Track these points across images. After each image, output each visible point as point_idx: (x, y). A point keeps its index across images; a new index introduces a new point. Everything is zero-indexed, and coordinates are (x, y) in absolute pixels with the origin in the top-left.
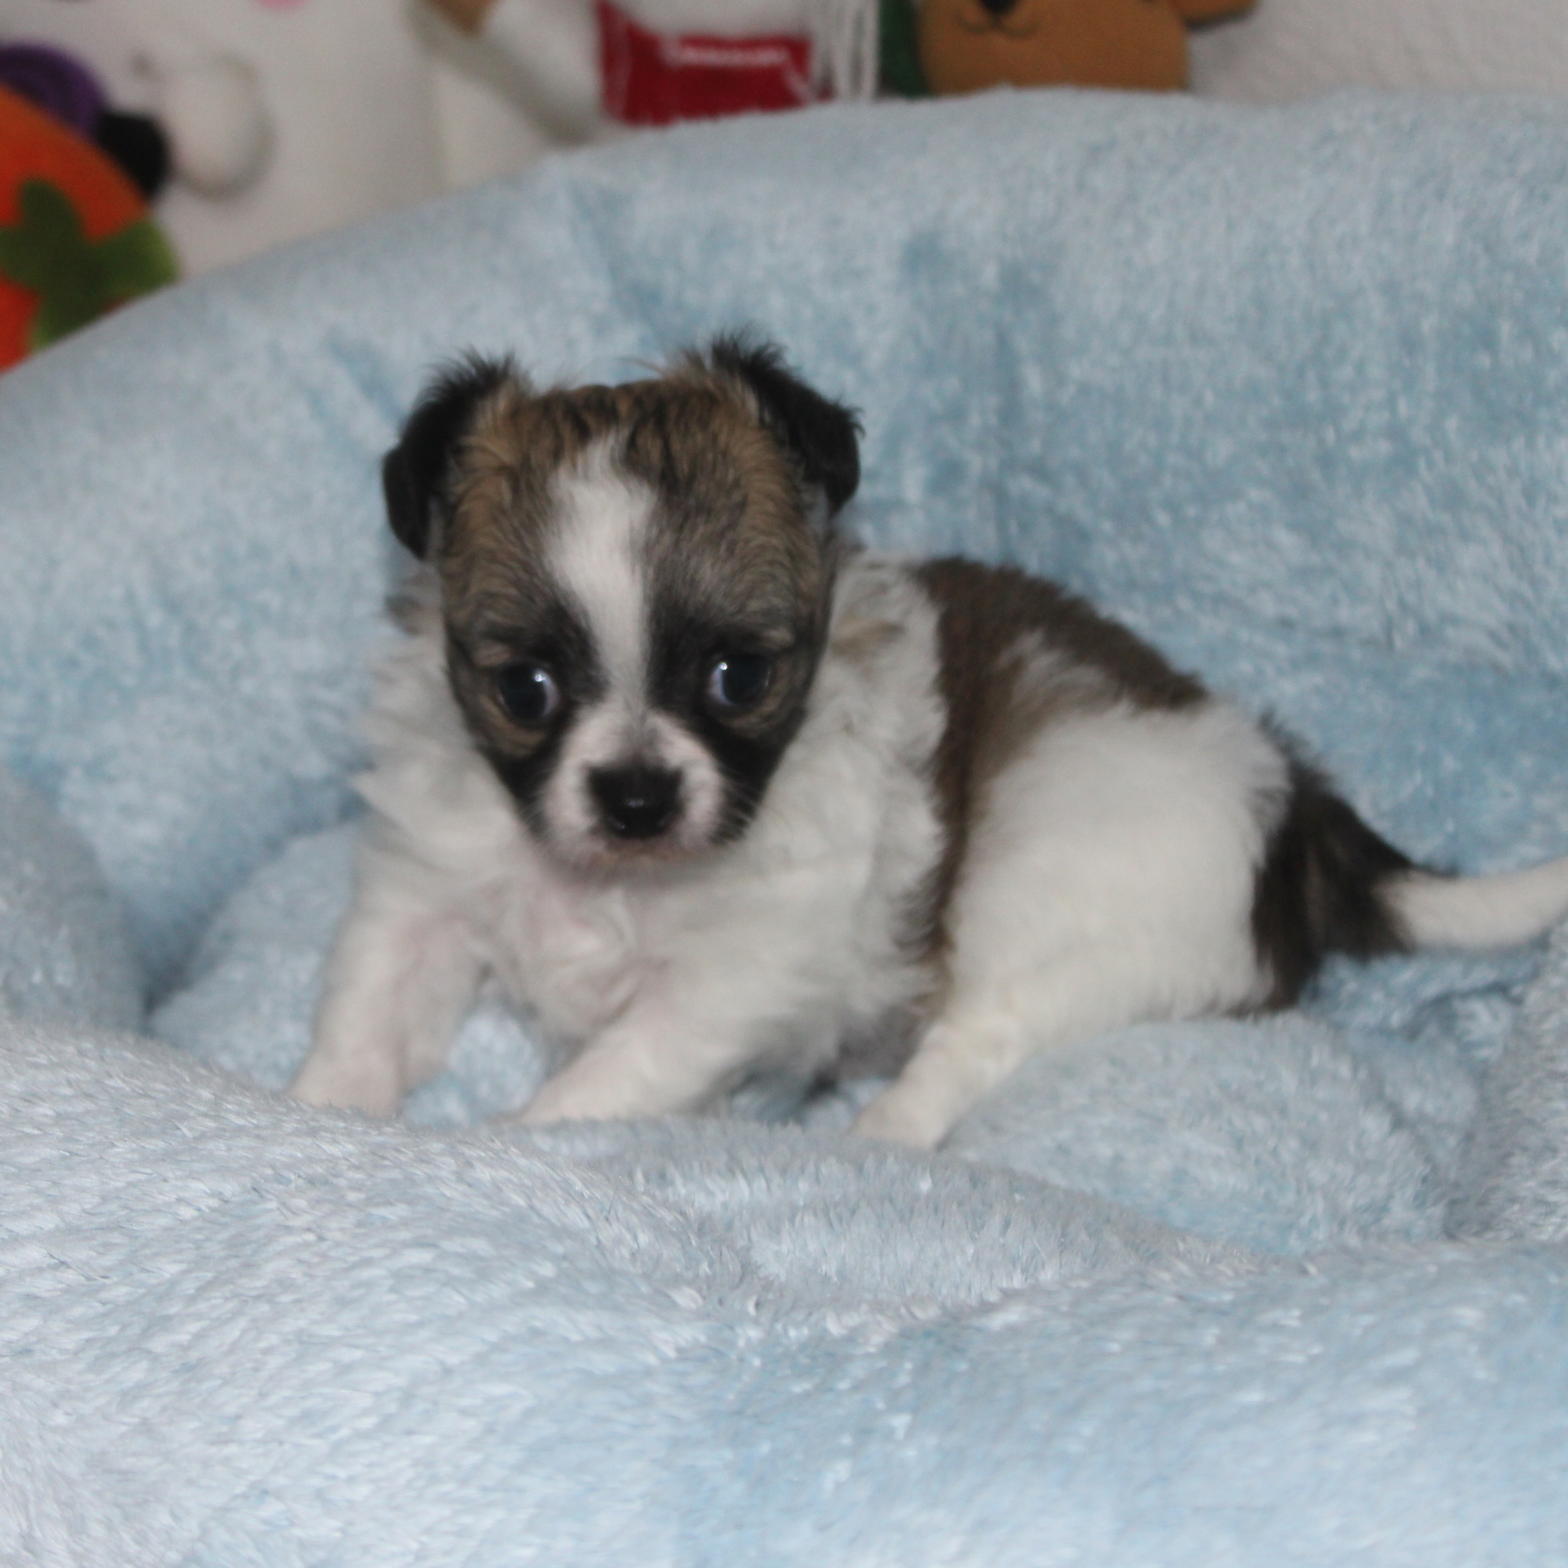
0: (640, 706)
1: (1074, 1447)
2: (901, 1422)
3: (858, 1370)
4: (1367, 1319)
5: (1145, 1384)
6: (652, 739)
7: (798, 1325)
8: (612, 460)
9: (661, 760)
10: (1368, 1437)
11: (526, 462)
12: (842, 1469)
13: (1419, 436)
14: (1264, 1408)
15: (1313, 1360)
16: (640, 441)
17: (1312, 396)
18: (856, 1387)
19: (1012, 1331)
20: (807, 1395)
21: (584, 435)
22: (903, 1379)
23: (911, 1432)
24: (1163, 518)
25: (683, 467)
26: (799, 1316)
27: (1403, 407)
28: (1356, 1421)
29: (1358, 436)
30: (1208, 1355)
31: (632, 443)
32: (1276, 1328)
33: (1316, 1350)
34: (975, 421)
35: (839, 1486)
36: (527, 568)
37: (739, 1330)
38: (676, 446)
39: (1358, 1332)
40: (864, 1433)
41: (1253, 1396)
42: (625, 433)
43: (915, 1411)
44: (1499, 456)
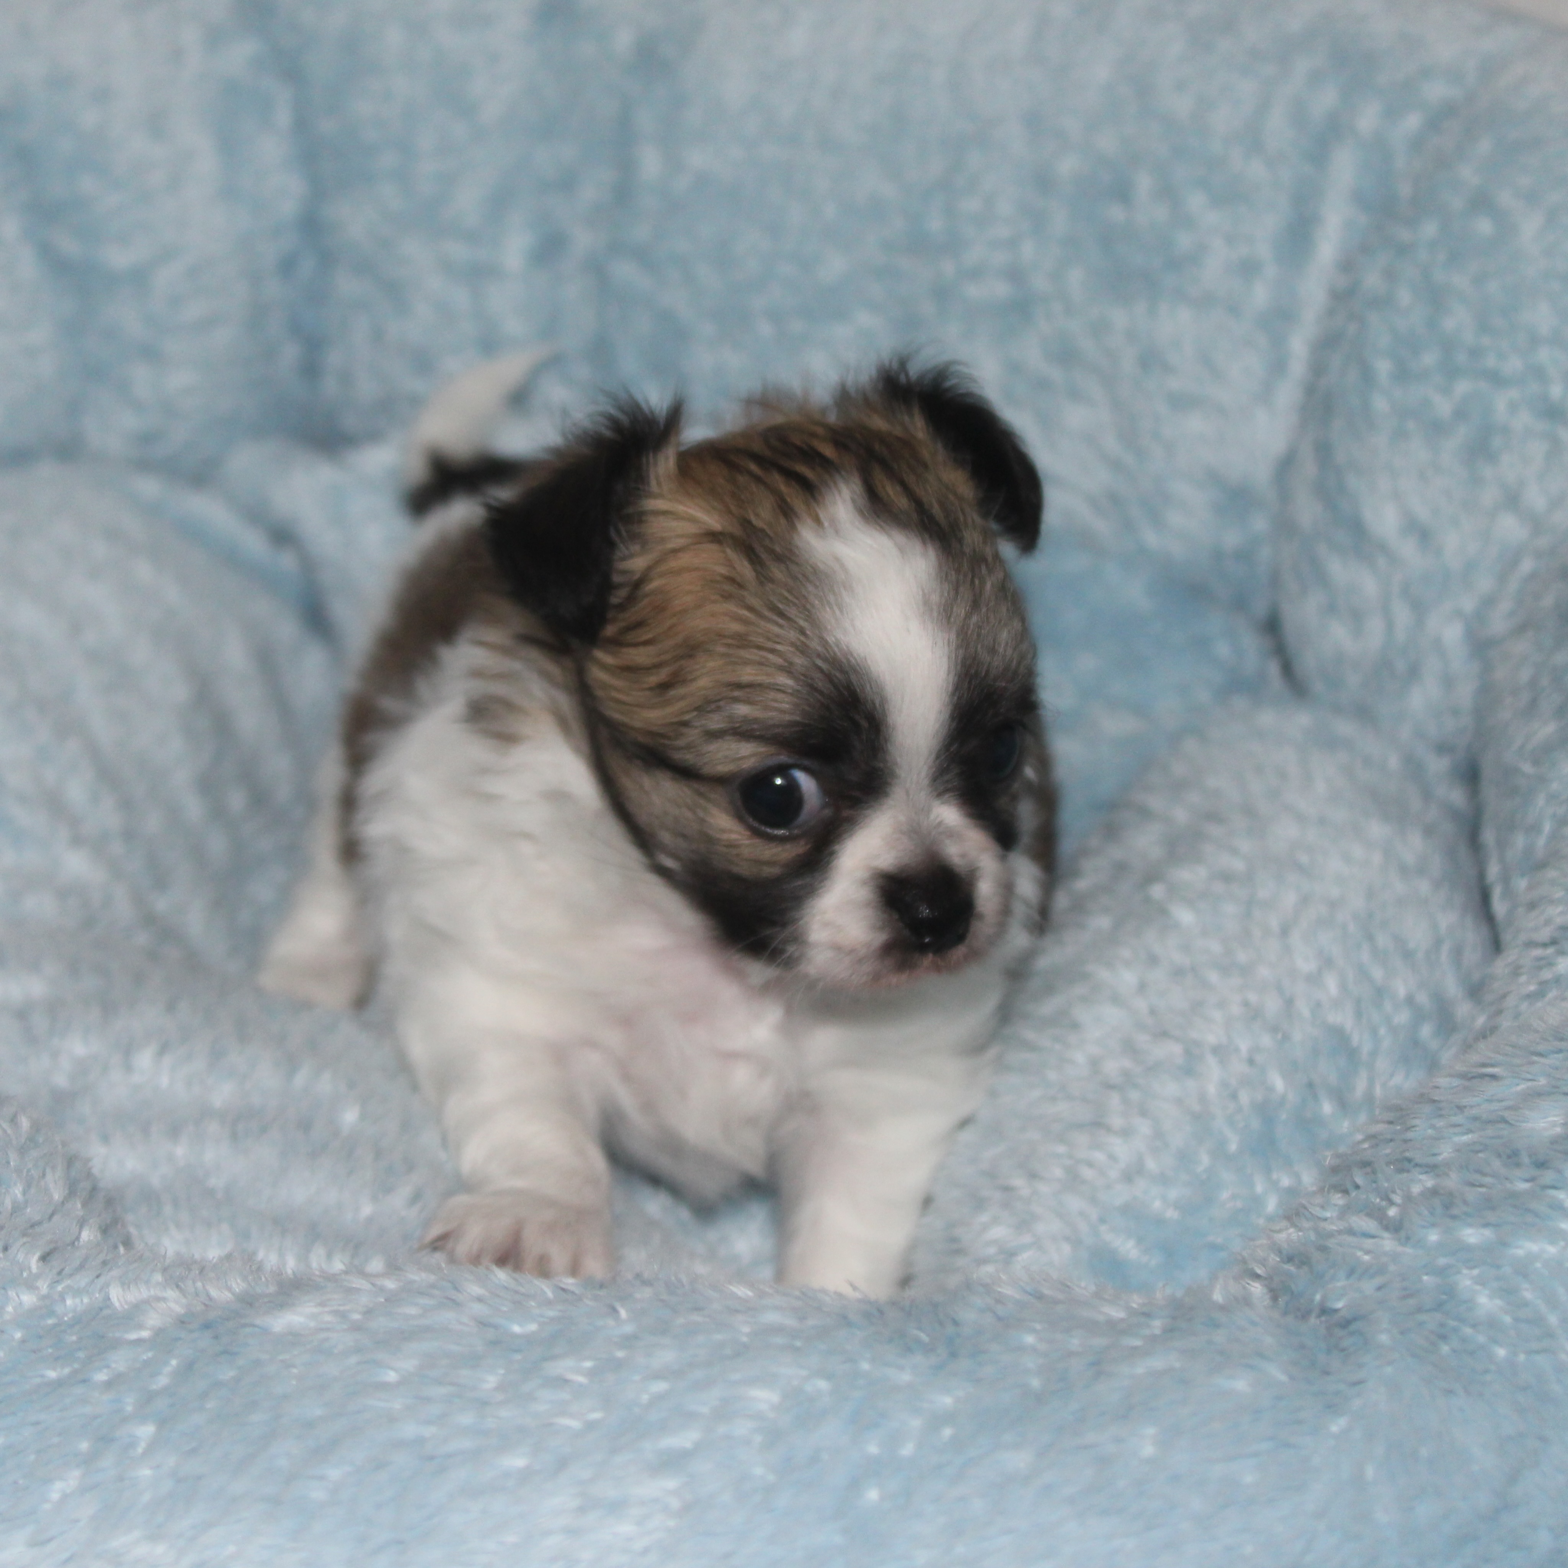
0: (922, 796)
1: (318, 1494)
2: (146, 1431)
3: (119, 1361)
4: (660, 1386)
5: (409, 1430)
7: (78, 1292)
8: (861, 514)
10: (626, 1528)
12: (72, 1479)
13: (1040, 283)
14: (525, 1476)
15: (591, 1426)
16: (878, 489)
17: (935, 224)
18: (109, 1385)
19: (293, 1338)
20: (60, 1383)
22: (163, 1381)
23: (153, 1446)
24: (765, 329)
26: (82, 1280)
27: (1028, 250)
28: (616, 1508)
29: (976, 274)
30: (484, 1404)
32: (562, 1382)
33: (596, 1415)
34: (587, 194)
35: (65, 1497)
37: (12, 1293)
39: (645, 1398)
40: (105, 1440)
41: (517, 1461)
43: (162, 1423)
44: (1119, 318)
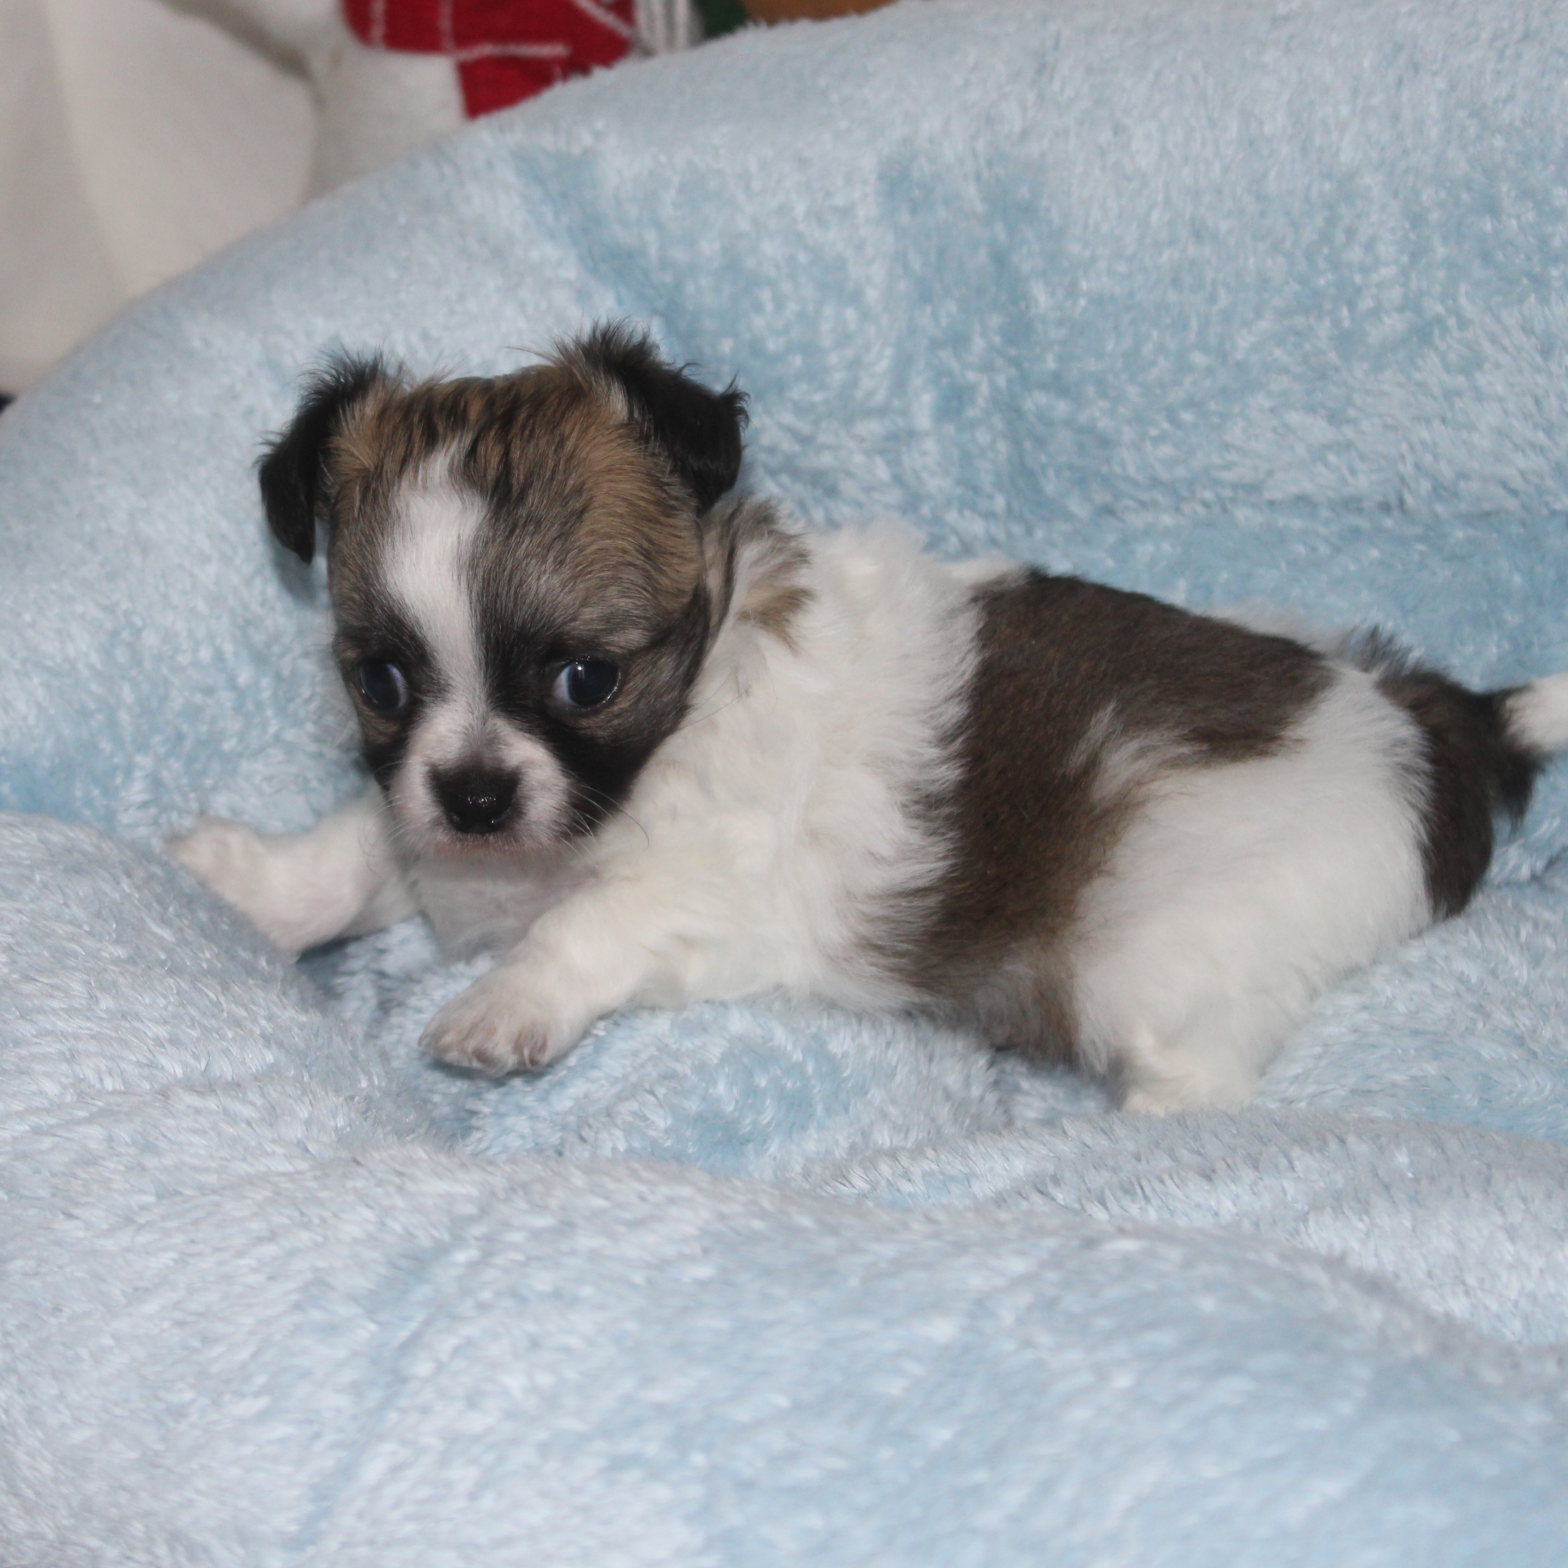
0: (482, 707)
6: (492, 740)
8: (450, 471)
9: (500, 761)
11: (379, 467)
13: (1431, 306)
16: (481, 449)
21: (431, 440)
25: (518, 476)
31: (472, 452)
34: (978, 344)
36: (365, 578)
38: (516, 455)
42: (468, 439)
